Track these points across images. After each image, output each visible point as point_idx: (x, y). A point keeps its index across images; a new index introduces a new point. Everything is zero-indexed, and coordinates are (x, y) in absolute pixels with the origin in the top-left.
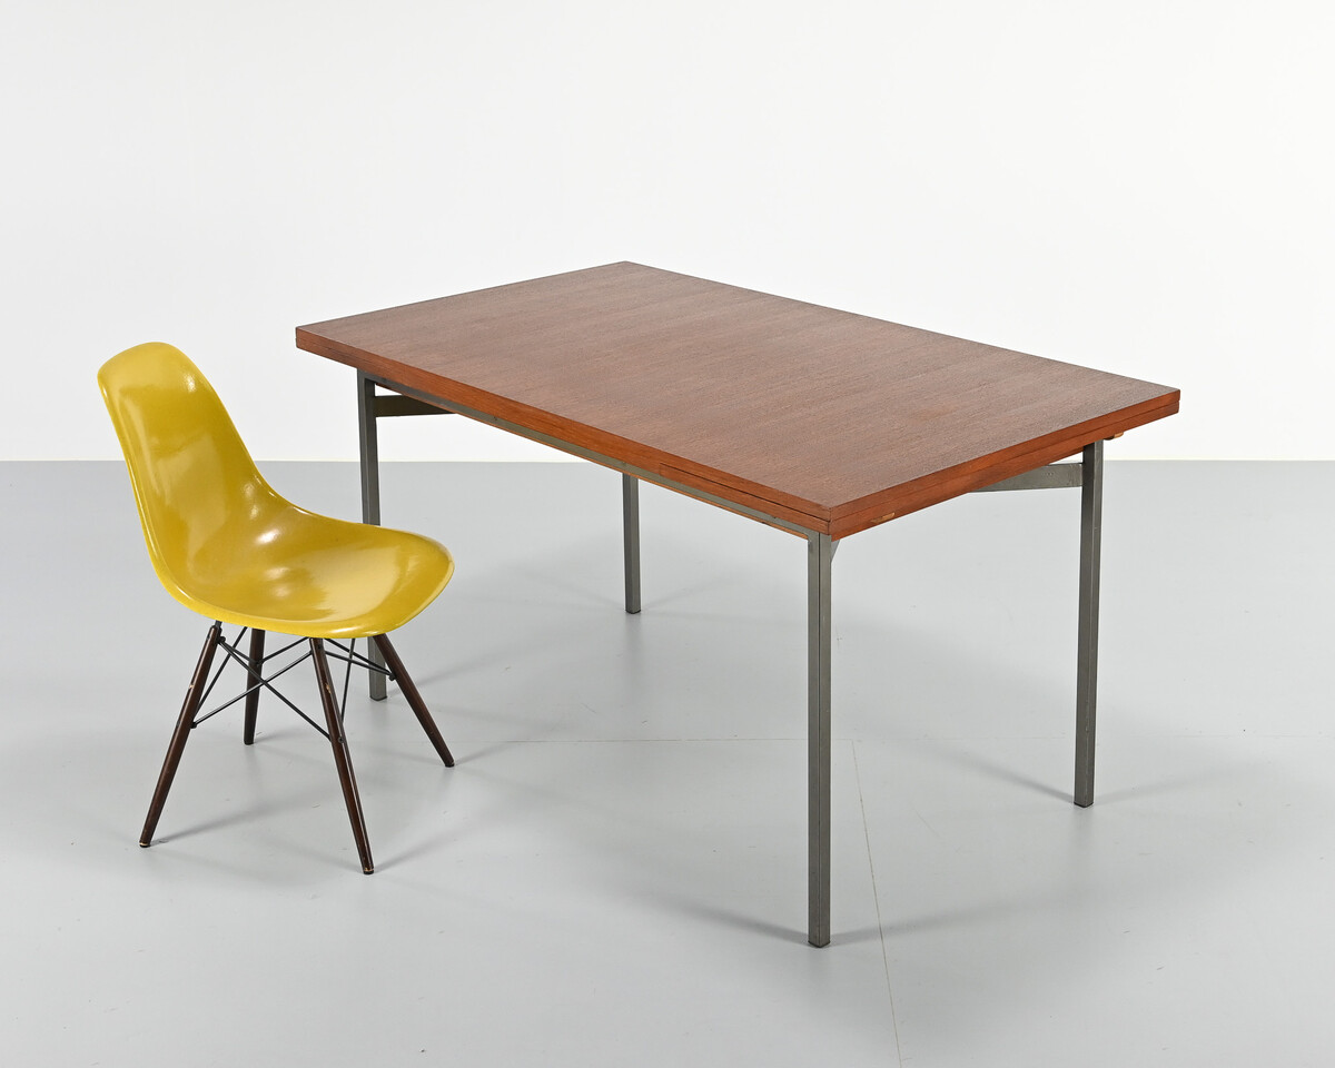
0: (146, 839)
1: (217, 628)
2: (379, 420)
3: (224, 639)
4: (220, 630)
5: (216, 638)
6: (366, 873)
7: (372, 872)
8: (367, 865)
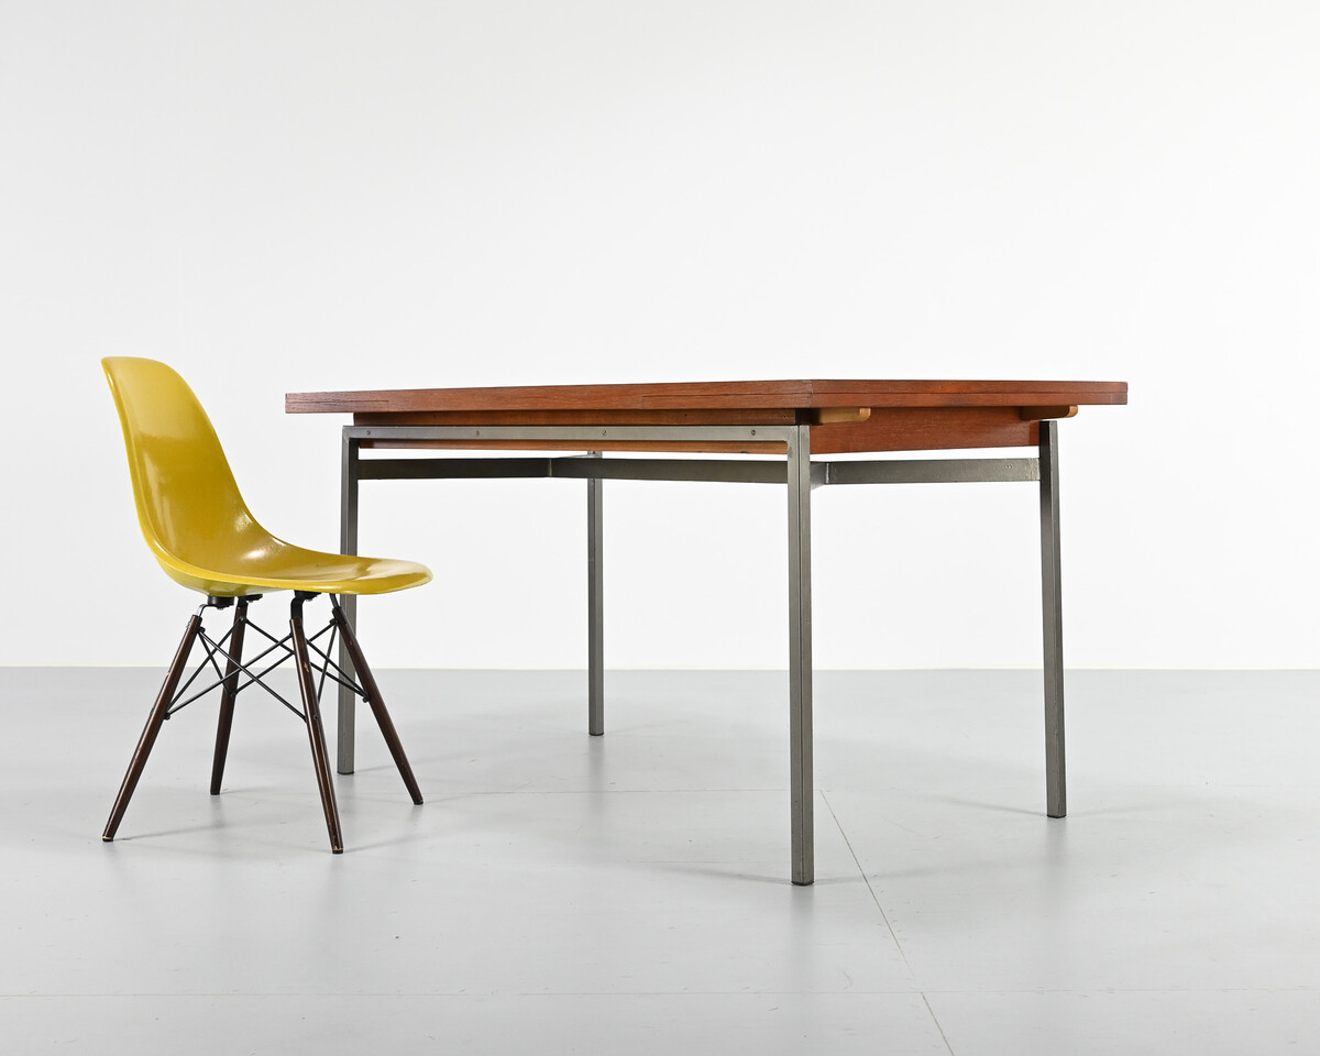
0: (110, 833)
1: (197, 620)
2: (360, 482)
3: (203, 630)
4: (201, 619)
5: (196, 628)
6: (335, 852)
7: (341, 852)
8: (337, 844)
